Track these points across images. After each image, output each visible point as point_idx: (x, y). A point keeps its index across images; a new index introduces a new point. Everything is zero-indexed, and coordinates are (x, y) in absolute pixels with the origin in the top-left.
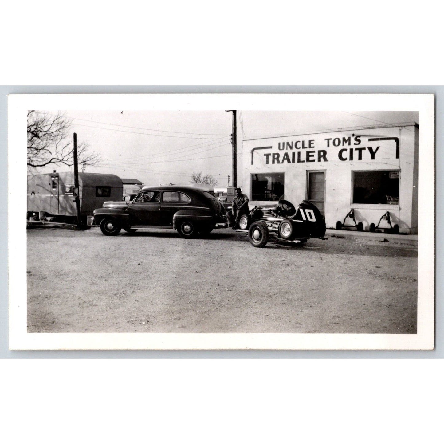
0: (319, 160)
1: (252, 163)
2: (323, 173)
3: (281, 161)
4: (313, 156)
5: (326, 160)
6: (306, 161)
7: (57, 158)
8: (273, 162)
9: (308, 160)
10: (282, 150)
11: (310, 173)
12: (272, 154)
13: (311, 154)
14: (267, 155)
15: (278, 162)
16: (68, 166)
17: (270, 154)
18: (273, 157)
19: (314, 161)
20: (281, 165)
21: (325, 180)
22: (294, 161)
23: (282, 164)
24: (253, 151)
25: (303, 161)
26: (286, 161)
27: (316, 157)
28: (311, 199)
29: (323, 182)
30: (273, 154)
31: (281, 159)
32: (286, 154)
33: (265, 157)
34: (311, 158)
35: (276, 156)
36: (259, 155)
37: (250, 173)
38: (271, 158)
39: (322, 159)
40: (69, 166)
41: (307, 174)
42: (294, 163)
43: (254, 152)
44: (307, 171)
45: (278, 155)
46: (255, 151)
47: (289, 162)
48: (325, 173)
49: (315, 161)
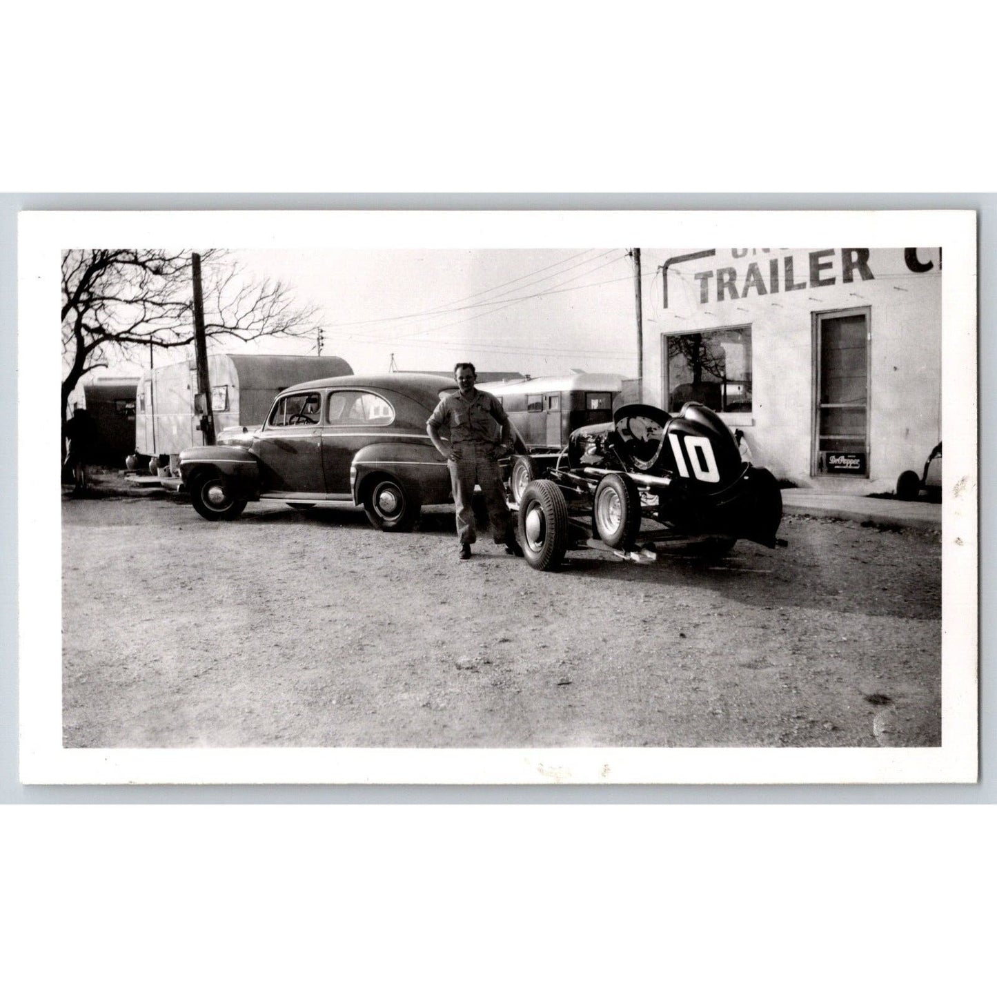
0: (848, 279)
1: (666, 306)
2: (861, 318)
3: (740, 291)
4: (829, 265)
5: (867, 276)
6: (808, 284)
7: (222, 324)
8: (720, 296)
9: (816, 281)
10: (741, 256)
11: (823, 321)
12: (715, 273)
13: (822, 260)
14: (705, 277)
15: (734, 294)
16: (243, 341)
17: (709, 274)
18: (720, 280)
19: (831, 281)
20: (740, 302)
21: (869, 338)
22: (775, 289)
23: (744, 299)
24: (667, 268)
25: (802, 286)
26: (753, 291)
27: (837, 271)
28: (828, 403)
29: (862, 346)
30: (718, 270)
31: (740, 284)
32: (753, 270)
33: (699, 282)
34: (824, 274)
35: (726, 278)
36: (683, 279)
37: (662, 334)
38: (713, 285)
39: (856, 272)
40: (246, 340)
41: (814, 325)
42: (777, 294)
43: (669, 271)
44: (815, 314)
45: (733, 273)
46: (671, 266)
47: (762, 291)
48: (867, 317)
49: (836, 282)
